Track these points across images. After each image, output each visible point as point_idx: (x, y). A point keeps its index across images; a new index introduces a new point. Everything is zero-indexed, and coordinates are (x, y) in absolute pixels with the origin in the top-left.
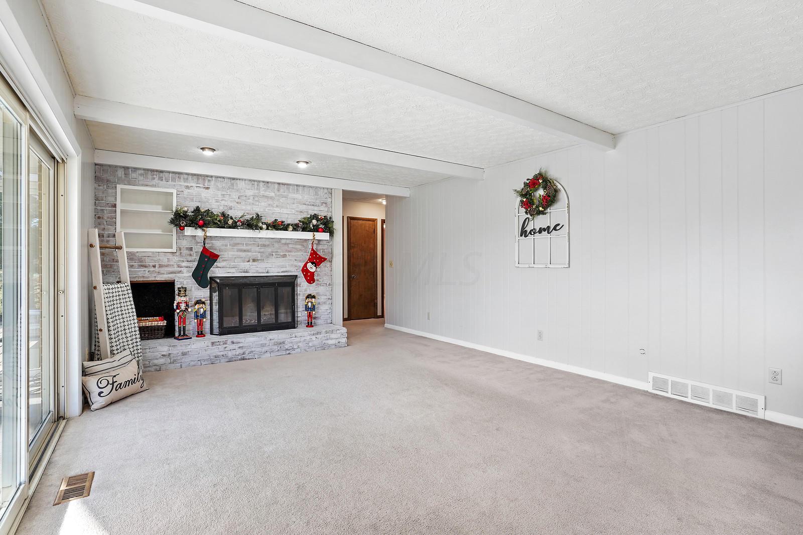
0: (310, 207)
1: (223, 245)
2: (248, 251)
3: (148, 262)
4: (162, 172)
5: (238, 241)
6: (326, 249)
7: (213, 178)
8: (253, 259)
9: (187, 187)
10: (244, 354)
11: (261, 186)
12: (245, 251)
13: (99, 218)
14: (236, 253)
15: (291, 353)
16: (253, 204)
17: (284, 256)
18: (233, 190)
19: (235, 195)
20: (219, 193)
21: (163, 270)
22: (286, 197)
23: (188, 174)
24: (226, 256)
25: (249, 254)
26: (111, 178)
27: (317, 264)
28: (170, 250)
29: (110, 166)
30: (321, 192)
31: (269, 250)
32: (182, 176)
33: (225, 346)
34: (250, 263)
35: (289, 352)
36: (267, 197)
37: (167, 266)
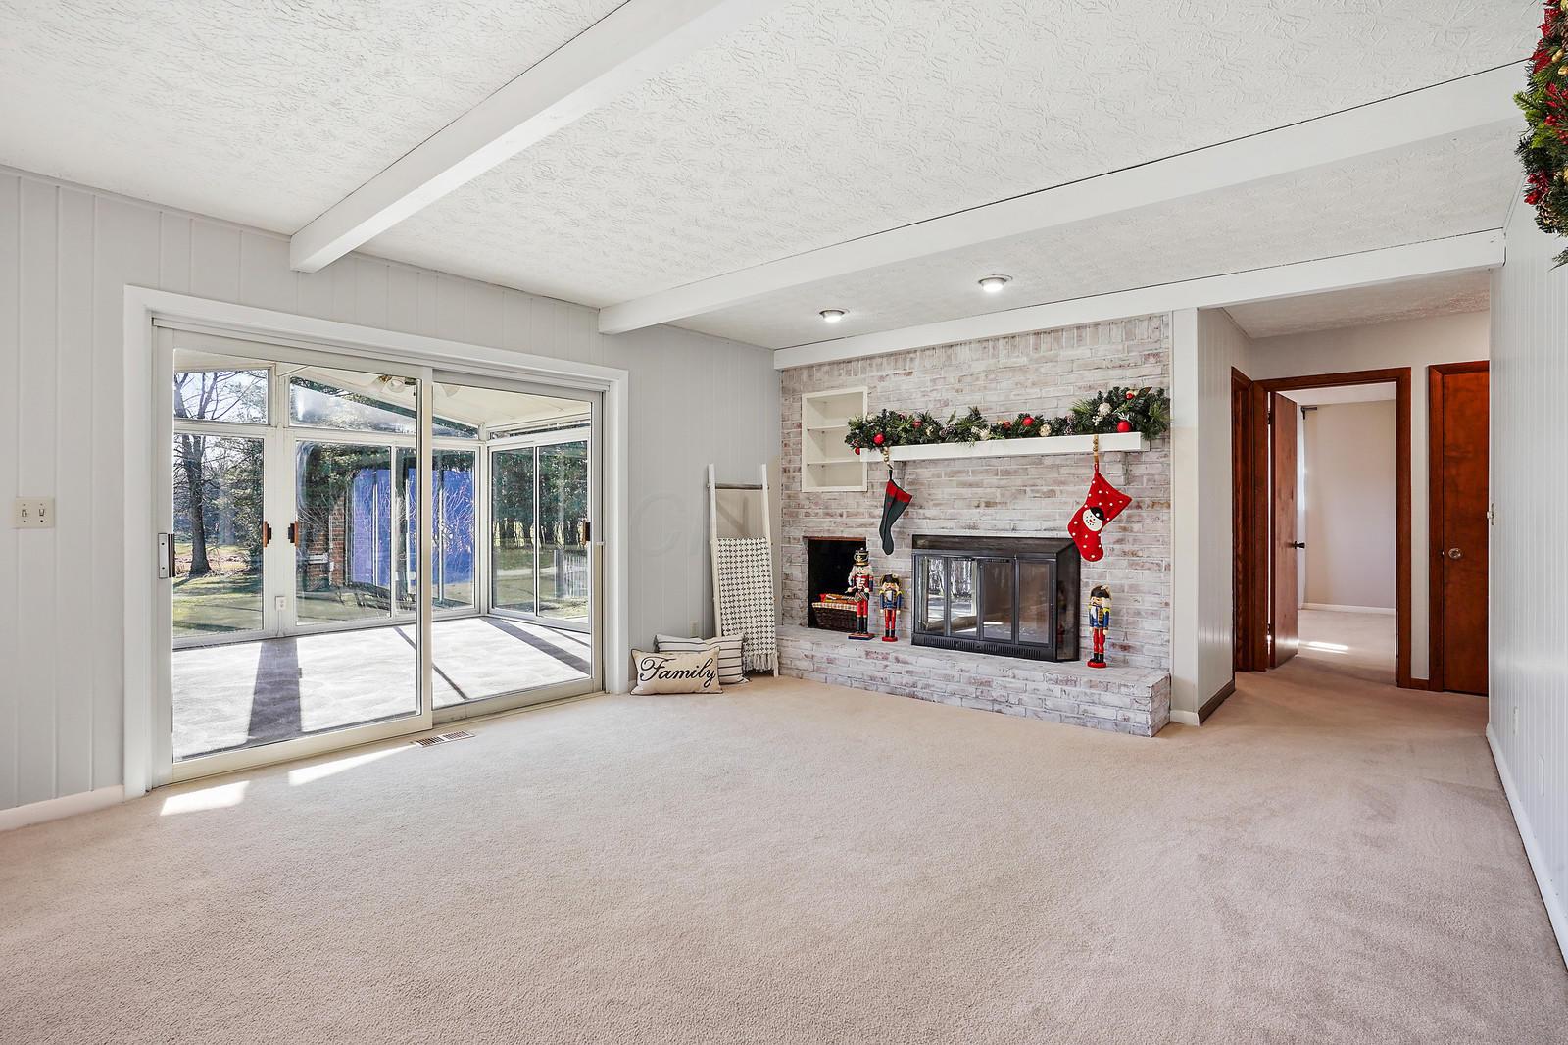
0: (1111, 372)
1: (933, 476)
2: (977, 485)
3: (835, 508)
4: (849, 361)
5: (958, 466)
6: (1159, 474)
7: (918, 354)
8: (986, 502)
9: (882, 379)
10: (914, 686)
11: (1001, 347)
12: (971, 485)
13: (786, 445)
14: (955, 490)
15: (1003, 710)
16: (985, 388)
17: (1051, 494)
18: (950, 368)
19: (952, 377)
20: (928, 378)
21: (852, 521)
22: (1053, 360)
23: (881, 356)
24: (940, 496)
25: (979, 491)
26: (796, 386)
27: (1106, 515)
28: (859, 489)
29: (795, 369)
30: (1142, 331)
31: (1018, 481)
32: (875, 361)
33: (885, 662)
34: (981, 510)
35: (999, 706)
36: (1012, 369)
37: (856, 514)
